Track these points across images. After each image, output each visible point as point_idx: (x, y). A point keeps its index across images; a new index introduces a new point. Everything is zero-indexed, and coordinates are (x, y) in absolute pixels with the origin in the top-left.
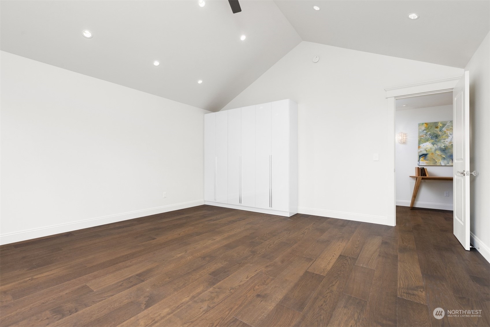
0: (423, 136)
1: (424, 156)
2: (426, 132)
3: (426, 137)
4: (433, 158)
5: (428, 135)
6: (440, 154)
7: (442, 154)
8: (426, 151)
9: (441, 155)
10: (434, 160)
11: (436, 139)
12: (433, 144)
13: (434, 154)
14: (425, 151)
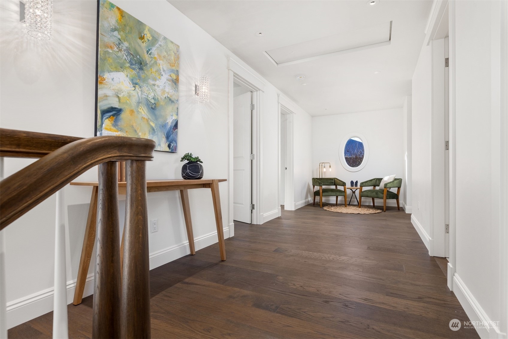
0: (111, 47)
1: (113, 115)
2: (119, 37)
3: (119, 54)
4: (132, 126)
5: (124, 50)
6: (146, 117)
7: (150, 117)
8: (119, 101)
9: (147, 121)
10: (136, 131)
11: (141, 72)
12: (133, 84)
13: (136, 113)
14: (117, 99)
